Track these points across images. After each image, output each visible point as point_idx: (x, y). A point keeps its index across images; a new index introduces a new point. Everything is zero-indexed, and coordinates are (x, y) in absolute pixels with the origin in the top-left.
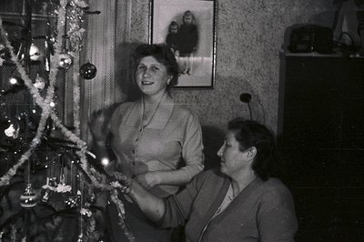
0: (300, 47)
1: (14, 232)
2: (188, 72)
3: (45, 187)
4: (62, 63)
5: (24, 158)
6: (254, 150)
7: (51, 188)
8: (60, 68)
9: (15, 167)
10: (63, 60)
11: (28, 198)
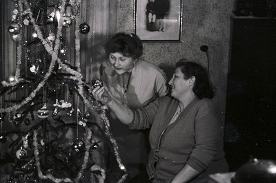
0: (242, 12)
1: (36, 135)
2: (162, 30)
3: (55, 105)
4: (65, 23)
5: (41, 85)
6: (194, 79)
7: (59, 106)
8: (63, 27)
9: (35, 91)
10: (65, 21)
11: (43, 112)
